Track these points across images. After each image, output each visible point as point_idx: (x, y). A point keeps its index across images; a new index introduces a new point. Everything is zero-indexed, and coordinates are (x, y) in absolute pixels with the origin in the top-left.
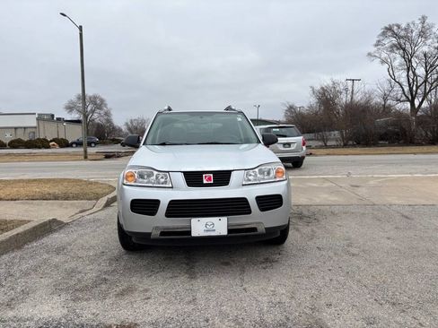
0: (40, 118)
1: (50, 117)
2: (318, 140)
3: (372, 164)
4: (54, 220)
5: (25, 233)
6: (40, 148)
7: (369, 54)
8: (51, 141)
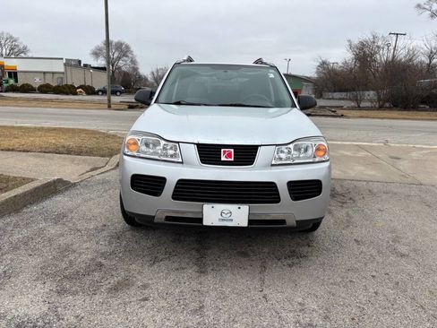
0: (68, 64)
1: (77, 63)
2: (350, 99)
3: (413, 132)
4: (60, 181)
5: (25, 194)
6: (67, 94)
7: (419, 6)
8: (78, 88)
